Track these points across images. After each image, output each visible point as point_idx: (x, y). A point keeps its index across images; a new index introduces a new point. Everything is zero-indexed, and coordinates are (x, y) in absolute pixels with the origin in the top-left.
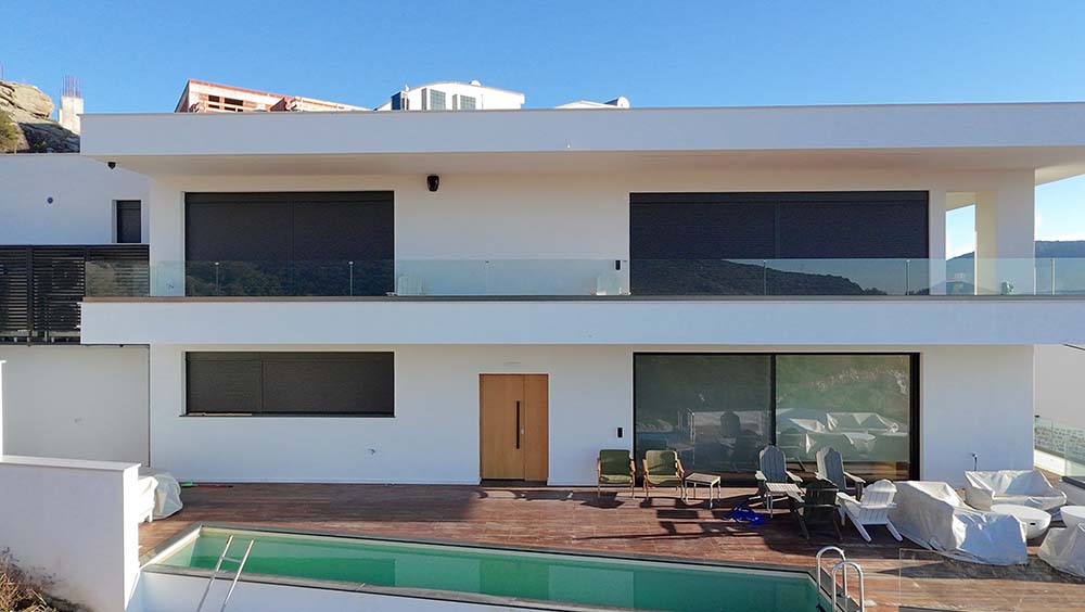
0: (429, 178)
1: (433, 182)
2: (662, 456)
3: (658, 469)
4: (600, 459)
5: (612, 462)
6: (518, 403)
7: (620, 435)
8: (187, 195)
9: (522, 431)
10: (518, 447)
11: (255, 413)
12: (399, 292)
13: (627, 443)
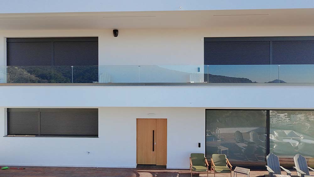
0: (114, 31)
1: (116, 32)
2: (219, 157)
3: (218, 163)
4: (190, 158)
5: (197, 159)
6: (153, 131)
7: (199, 146)
8: (8, 39)
9: (155, 143)
10: (153, 151)
11: (37, 135)
12: (100, 81)
13: (202, 150)
